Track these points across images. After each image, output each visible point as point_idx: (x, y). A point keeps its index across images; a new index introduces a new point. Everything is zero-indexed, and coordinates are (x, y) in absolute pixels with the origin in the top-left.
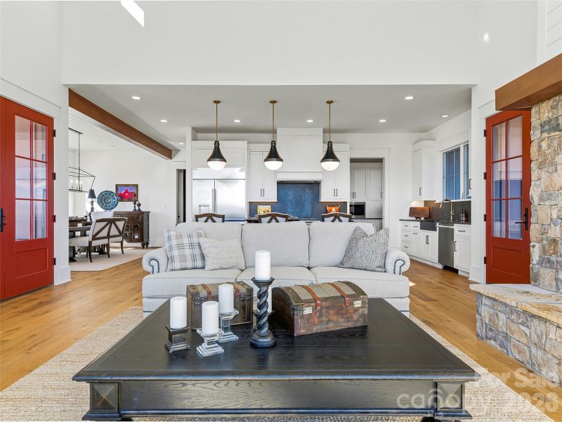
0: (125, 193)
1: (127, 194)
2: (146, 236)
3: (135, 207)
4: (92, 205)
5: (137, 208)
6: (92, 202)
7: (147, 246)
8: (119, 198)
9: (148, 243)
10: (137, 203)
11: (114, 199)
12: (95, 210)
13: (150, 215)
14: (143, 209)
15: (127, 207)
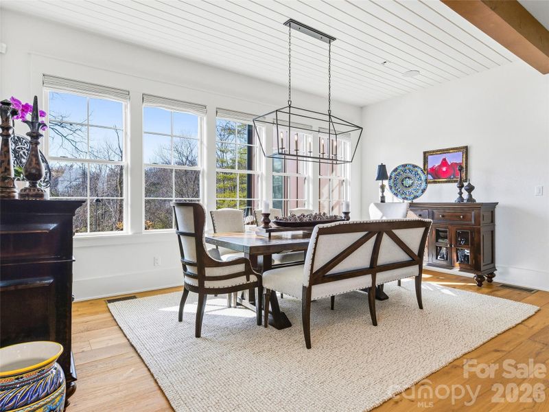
0: (440, 166)
1: (444, 169)
2: (488, 259)
3: (461, 193)
4: (383, 191)
5: (465, 195)
6: (383, 187)
7: (490, 280)
8: (430, 177)
9: (492, 275)
10: (465, 184)
11: (420, 179)
12: (387, 200)
13: (498, 211)
14: (479, 197)
15: (446, 193)
